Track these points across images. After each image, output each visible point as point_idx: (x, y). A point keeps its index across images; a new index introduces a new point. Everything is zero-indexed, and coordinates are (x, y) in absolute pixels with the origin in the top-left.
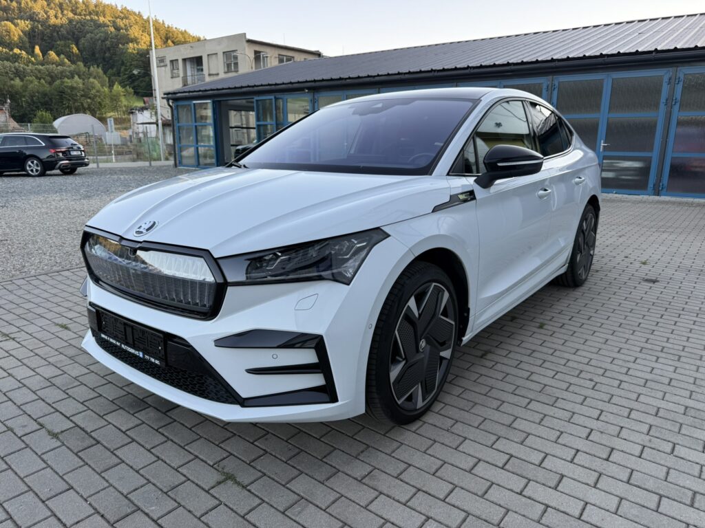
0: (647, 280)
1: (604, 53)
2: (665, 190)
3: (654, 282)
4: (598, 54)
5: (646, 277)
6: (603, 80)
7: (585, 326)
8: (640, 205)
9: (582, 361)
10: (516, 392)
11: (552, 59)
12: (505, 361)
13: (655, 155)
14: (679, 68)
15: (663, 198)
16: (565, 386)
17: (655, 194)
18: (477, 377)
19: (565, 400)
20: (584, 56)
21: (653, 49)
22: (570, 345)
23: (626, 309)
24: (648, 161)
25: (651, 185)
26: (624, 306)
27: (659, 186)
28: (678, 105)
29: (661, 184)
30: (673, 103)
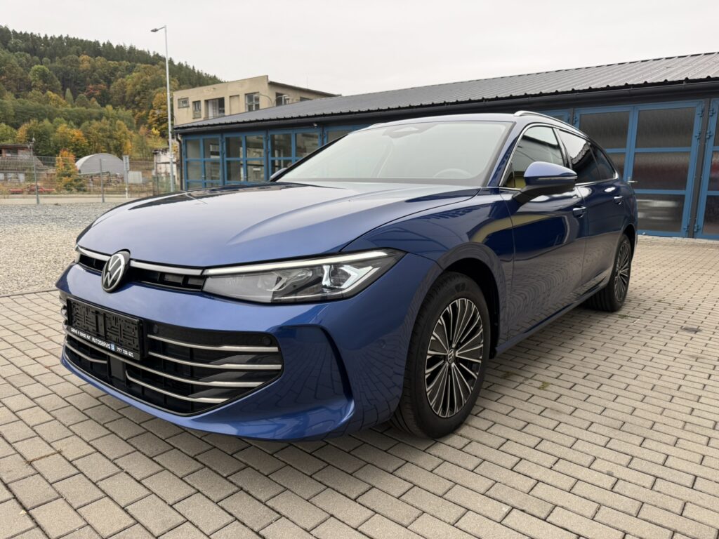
0: (686, 329)
1: (629, 83)
2: (700, 232)
3: (696, 331)
4: (623, 84)
5: (685, 326)
6: (629, 111)
7: (603, 388)
8: (674, 247)
9: (598, 441)
10: (491, 493)
11: (573, 89)
12: (485, 438)
13: (688, 192)
14: (712, 99)
15: (698, 241)
16: (567, 483)
17: (688, 237)
18: (436, 464)
19: (566, 509)
20: (608, 86)
21: (683, 78)
22: (581, 416)
23: (659, 366)
24: (680, 199)
25: (684, 225)
26: (658, 361)
27: (694, 227)
28: (713, 138)
29: (696, 225)
30: (708, 137)
